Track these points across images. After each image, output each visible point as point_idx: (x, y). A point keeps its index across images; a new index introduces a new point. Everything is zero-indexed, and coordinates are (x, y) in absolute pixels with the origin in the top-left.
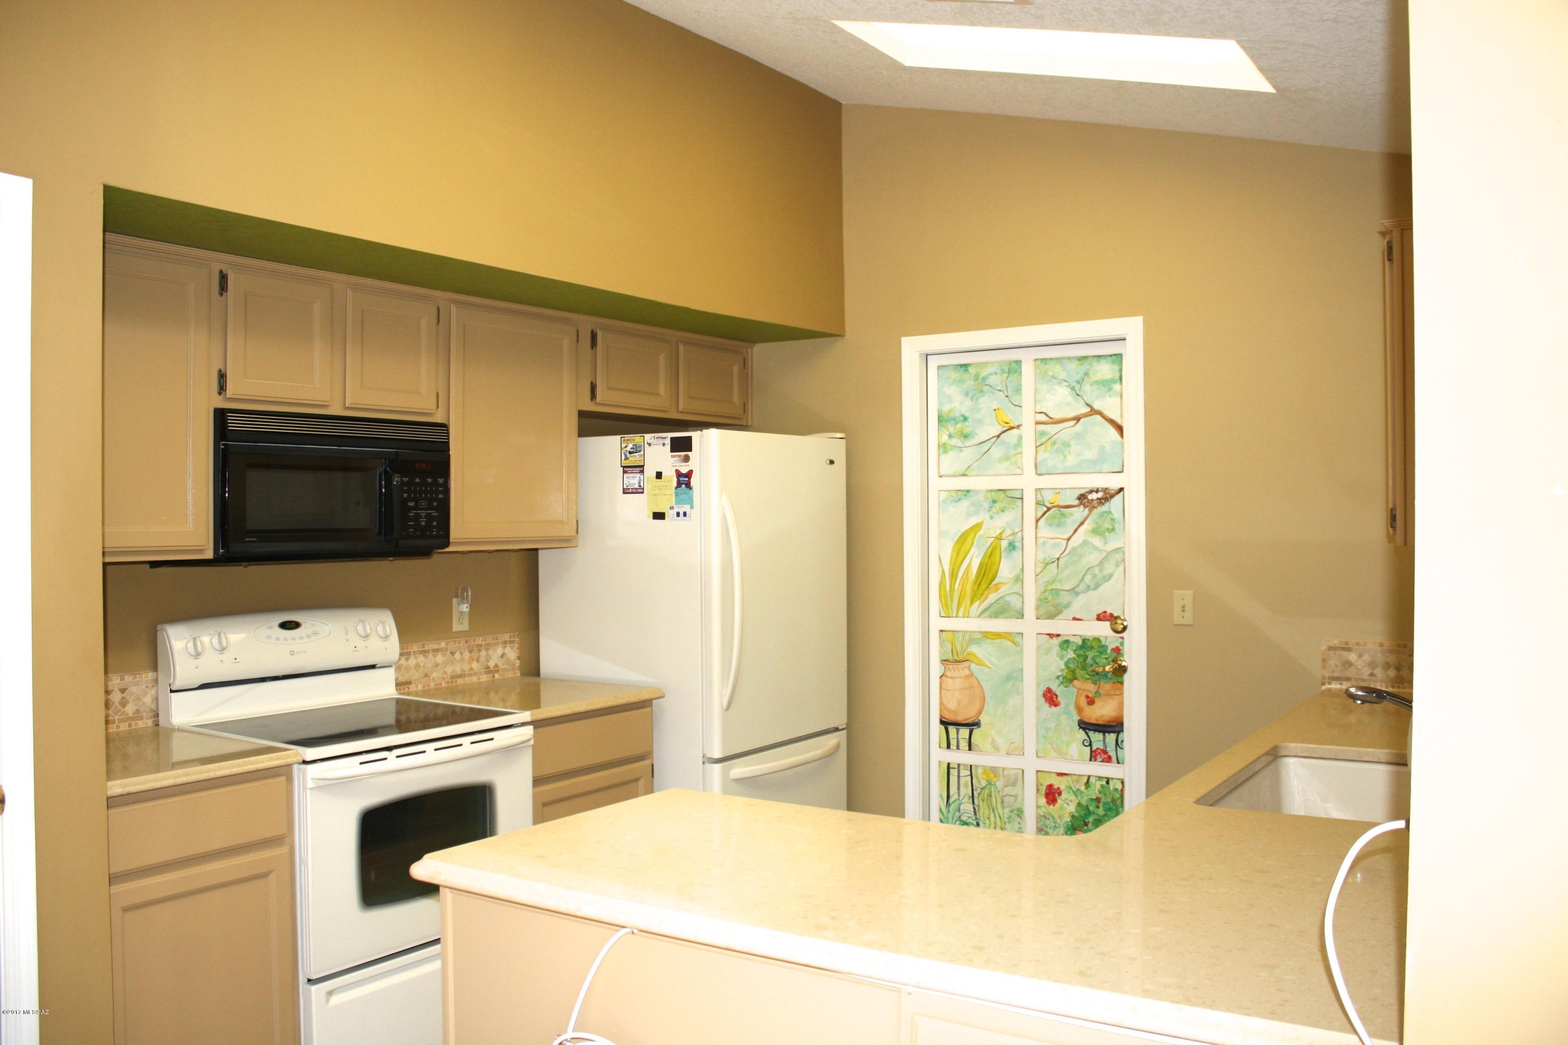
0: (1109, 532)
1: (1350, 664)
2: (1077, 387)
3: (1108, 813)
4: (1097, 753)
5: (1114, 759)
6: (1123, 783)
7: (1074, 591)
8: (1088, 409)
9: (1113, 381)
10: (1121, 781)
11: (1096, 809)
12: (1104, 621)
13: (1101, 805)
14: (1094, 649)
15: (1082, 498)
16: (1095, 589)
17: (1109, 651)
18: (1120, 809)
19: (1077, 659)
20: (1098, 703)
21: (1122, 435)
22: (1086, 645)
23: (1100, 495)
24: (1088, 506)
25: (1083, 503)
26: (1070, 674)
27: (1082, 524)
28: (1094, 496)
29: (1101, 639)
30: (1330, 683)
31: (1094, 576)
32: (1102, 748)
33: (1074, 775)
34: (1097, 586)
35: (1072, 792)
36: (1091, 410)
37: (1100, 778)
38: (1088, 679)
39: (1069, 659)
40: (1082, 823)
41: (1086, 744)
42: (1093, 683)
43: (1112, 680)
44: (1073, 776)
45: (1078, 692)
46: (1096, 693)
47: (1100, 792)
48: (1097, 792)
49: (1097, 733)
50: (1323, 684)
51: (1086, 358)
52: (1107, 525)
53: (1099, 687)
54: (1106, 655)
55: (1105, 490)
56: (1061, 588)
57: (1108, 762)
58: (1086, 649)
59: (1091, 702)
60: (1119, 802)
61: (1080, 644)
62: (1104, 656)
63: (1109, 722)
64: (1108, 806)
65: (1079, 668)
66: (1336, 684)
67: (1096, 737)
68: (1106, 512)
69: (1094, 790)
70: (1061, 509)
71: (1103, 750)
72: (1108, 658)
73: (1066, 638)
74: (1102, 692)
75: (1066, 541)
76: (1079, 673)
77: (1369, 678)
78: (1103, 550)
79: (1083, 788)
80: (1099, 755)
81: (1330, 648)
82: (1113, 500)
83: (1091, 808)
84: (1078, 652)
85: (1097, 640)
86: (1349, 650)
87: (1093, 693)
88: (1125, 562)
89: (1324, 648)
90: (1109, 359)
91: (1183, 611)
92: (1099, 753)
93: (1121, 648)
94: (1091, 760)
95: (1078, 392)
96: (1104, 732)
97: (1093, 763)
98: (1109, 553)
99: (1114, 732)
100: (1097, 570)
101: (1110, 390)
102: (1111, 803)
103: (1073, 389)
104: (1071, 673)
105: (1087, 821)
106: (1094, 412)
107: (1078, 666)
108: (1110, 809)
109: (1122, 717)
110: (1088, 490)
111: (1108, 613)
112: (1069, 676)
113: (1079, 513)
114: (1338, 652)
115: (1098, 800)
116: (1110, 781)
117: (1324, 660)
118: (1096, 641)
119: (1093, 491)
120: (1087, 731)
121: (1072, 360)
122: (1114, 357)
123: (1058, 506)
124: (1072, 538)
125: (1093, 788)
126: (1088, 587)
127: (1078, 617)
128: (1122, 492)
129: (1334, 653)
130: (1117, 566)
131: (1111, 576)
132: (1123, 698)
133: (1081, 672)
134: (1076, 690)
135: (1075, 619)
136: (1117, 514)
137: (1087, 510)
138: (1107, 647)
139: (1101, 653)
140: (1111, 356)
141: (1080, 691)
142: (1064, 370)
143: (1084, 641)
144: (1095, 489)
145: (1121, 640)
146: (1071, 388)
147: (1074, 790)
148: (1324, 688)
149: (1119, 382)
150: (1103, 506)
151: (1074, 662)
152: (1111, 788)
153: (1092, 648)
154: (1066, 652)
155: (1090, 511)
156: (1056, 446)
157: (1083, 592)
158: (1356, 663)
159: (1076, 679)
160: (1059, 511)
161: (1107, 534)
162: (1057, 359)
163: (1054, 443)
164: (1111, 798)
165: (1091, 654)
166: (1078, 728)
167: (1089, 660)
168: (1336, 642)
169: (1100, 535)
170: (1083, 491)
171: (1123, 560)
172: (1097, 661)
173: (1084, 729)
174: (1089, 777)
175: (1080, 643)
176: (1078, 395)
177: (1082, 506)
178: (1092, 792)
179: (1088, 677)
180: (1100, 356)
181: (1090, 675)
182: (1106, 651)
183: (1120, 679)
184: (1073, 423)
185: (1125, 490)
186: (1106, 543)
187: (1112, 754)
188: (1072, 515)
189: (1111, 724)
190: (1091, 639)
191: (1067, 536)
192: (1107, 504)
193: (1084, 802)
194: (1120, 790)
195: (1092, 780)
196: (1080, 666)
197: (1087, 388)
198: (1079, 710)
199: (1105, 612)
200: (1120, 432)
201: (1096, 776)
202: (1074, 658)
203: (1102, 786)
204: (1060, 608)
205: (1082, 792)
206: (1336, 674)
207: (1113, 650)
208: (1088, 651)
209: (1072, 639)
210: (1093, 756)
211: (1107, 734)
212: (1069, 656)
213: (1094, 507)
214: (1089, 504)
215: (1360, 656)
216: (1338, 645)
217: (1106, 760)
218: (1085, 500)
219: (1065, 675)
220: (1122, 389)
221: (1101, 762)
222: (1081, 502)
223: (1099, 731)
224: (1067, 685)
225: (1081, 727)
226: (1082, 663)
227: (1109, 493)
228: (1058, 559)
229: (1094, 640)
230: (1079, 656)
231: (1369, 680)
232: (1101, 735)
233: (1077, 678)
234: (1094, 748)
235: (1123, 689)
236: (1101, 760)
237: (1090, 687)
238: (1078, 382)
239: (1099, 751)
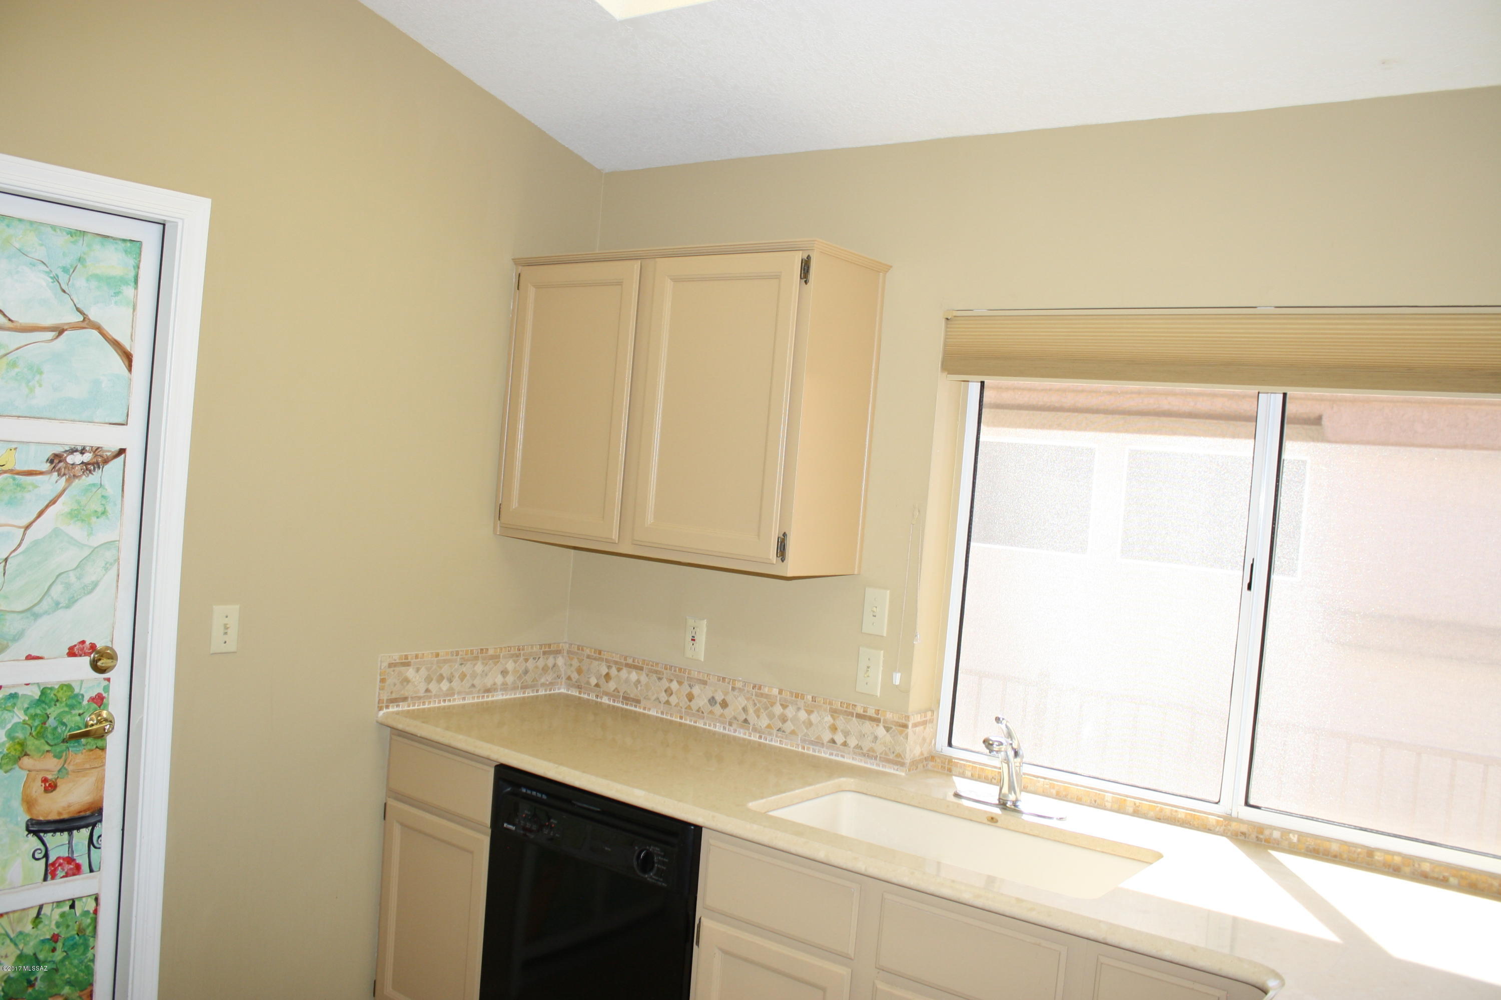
0: (98, 517)
1: (407, 681)
2: (63, 278)
3: (70, 953)
4: (57, 865)
5: (85, 867)
6: (97, 899)
7: (32, 613)
8: (78, 318)
9: (123, 281)
10: (94, 897)
11: (51, 954)
12: (81, 656)
13: (59, 945)
14: (61, 703)
15: (56, 460)
16: (68, 607)
17: (85, 702)
18: (91, 939)
19: (29, 722)
20: (62, 787)
21: (130, 367)
22: (46, 697)
23: (87, 457)
24: (64, 474)
25: (57, 468)
26: (15, 750)
27: (53, 502)
28: (77, 458)
29: (73, 685)
30: (387, 707)
31: (68, 586)
32: (66, 855)
33: (14, 912)
34: (72, 601)
35: (8, 941)
36: (84, 318)
37: (59, 903)
38: (48, 751)
39: (16, 724)
40: (25, 984)
41: (37, 856)
42: (55, 756)
43: (89, 747)
44: (11, 915)
45: (28, 775)
46: (59, 771)
47: (58, 925)
48: (53, 926)
49: (58, 834)
50: (380, 709)
51: (84, 233)
52: (95, 506)
53: (65, 762)
54: (80, 709)
55: (96, 450)
56: (8, 609)
57: (74, 875)
58: (46, 704)
59: (50, 786)
60: (89, 931)
61: (37, 697)
62: (77, 712)
63: (80, 812)
64: (71, 943)
65: (33, 736)
66: (393, 707)
67: (57, 843)
68: (94, 485)
69: (49, 925)
70: (17, 476)
71: (68, 857)
72: (83, 714)
73: (13, 692)
74: (70, 768)
75: (23, 530)
76: (32, 744)
77: (425, 694)
78: (85, 545)
79: (28, 928)
80: (60, 868)
81: (391, 665)
82: (106, 467)
83: (41, 957)
84: (32, 711)
85: (68, 687)
86: (407, 664)
87: (55, 773)
88: (119, 564)
89: (385, 664)
90: (121, 245)
91: (226, 633)
92: (60, 865)
93: (105, 695)
94: (45, 879)
95: (65, 287)
96: (70, 831)
97: (49, 882)
98: (96, 548)
99: (86, 826)
100: (72, 578)
101: (117, 294)
102: (76, 936)
103: (56, 279)
104: (18, 747)
105: (32, 978)
106: (87, 323)
107: (31, 734)
108: (74, 946)
109: (101, 800)
110: (67, 449)
111: (88, 643)
112: (13, 753)
113: (51, 484)
114: (397, 669)
115: (55, 938)
116: (77, 903)
117: (383, 681)
118: (65, 688)
119: (76, 451)
120: (42, 834)
121: (58, 230)
122: (129, 244)
123: (11, 471)
124: (34, 524)
125: (47, 923)
126: (57, 604)
127: (34, 654)
128: (123, 456)
129: (394, 671)
130: (106, 569)
131: (95, 585)
132: (104, 770)
133: (37, 742)
134: (25, 773)
135: (29, 658)
136: (112, 490)
137: (64, 478)
138: (83, 696)
139: (72, 707)
140: (124, 240)
141: (33, 773)
142: (42, 245)
143: (43, 692)
144: (80, 448)
145: (106, 683)
146: (51, 277)
147: (12, 936)
148: (381, 713)
149: (133, 284)
150: (90, 475)
151: (23, 729)
152: (78, 914)
153: (57, 701)
154: (11, 714)
155: (69, 481)
156: (16, 370)
157: (46, 613)
158: (414, 680)
159: (26, 754)
160: (14, 479)
161: (94, 519)
162: (32, 223)
163: (14, 364)
164: (76, 928)
165: (54, 712)
166: (27, 833)
167: (51, 722)
168: (396, 657)
169: (83, 521)
170: (59, 450)
171: (117, 560)
172: (65, 720)
173: (36, 833)
174: (41, 907)
175: (36, 694)
176: (64, 291)
177: (56, 474)
178: (45, 929)
179: (47, 748)
180: (108, 237)
181: (51, 746)
182: (80, 703)
183: (100, 743)
184: (51, 335)
185: (127, 451)
186: (90, 534)
187: (83, 861)
188: (36, 487)
189: (82, 814)
190: (57, 687)
191: (25, 522)
192: (97, 474)
193: (29, 951)
194: (92, 912)
195: (46, 910)
196: (34, 733)
197: (79, 282)
198: (29, 803)
199: (83, 642)
200: (127, 363)
201: (53, 903)
202: (25, 722)
203: (63, 915)
204: (5, 642)
205: (28, 935)
206: (394, 696)
207: (92, 699)
208: (50, 707)
209: (21, 691)
210: (50, 872)
211: (75, 832)
212: (16, 720)
213: (75, 476)
214: (66, 472)
215: (418, 670)
216: (398, 661)
217: (71, 872)
218: (61, 464)
219: (5, 751)
220: (136, 296)
221: (63, 877)
222: (54, 467)
223: (62, 831)
224: (9, 768)
225: (29, 831)
226: (39, 728)
227: (101, 456)
228: (6, 560)
229: (62, 689)
230: (34, 717)
231: (424, 696)
232: (66, 834)
233: (28, 753)
234: (51, 861)
235: (105, 758)
236: (63, 874)
237: (51, 764)
238: (65, 270)
239: (61, 861)
